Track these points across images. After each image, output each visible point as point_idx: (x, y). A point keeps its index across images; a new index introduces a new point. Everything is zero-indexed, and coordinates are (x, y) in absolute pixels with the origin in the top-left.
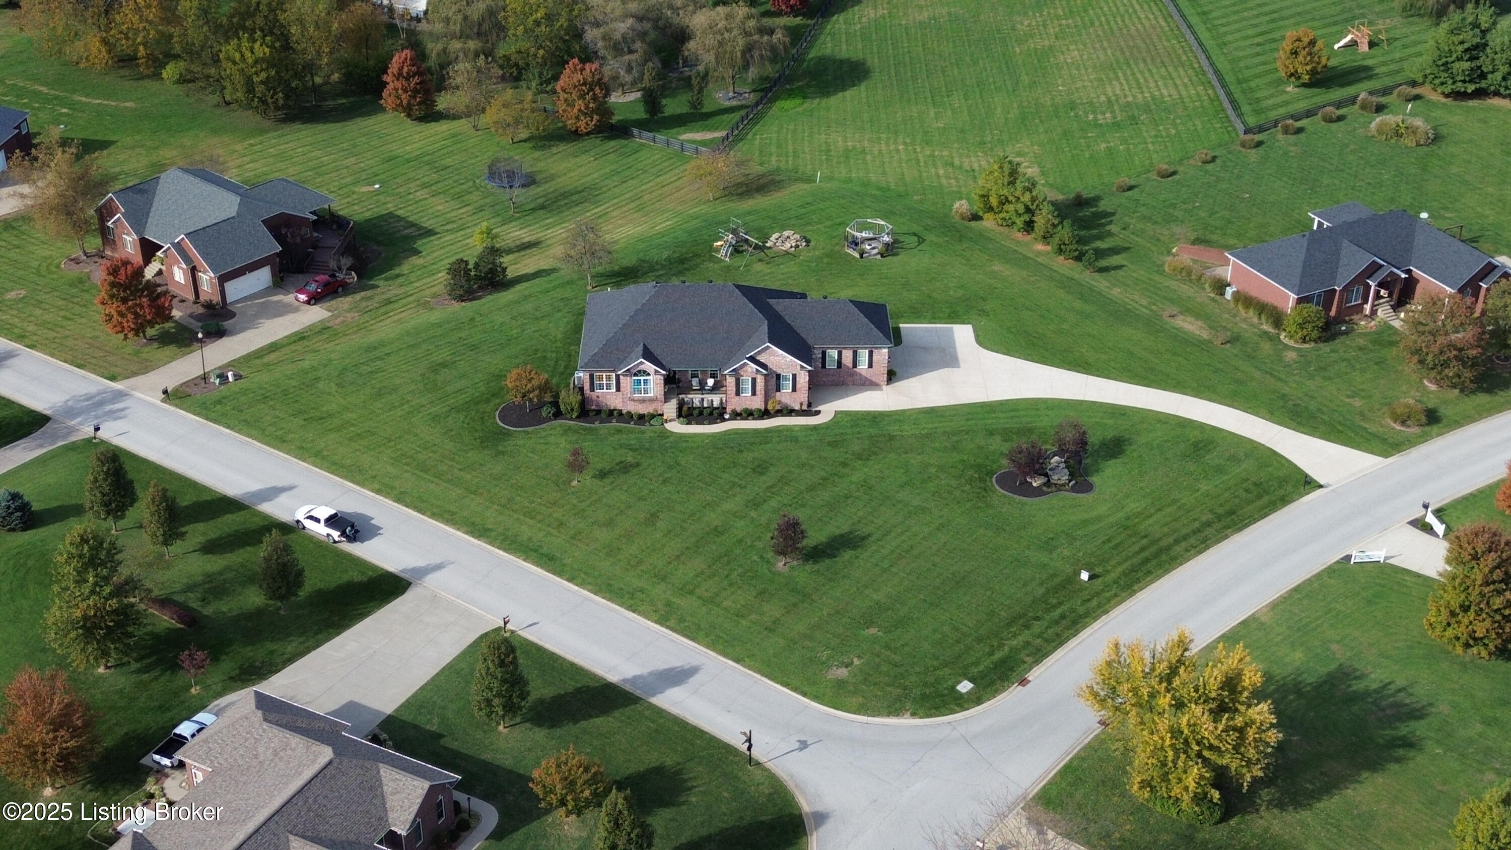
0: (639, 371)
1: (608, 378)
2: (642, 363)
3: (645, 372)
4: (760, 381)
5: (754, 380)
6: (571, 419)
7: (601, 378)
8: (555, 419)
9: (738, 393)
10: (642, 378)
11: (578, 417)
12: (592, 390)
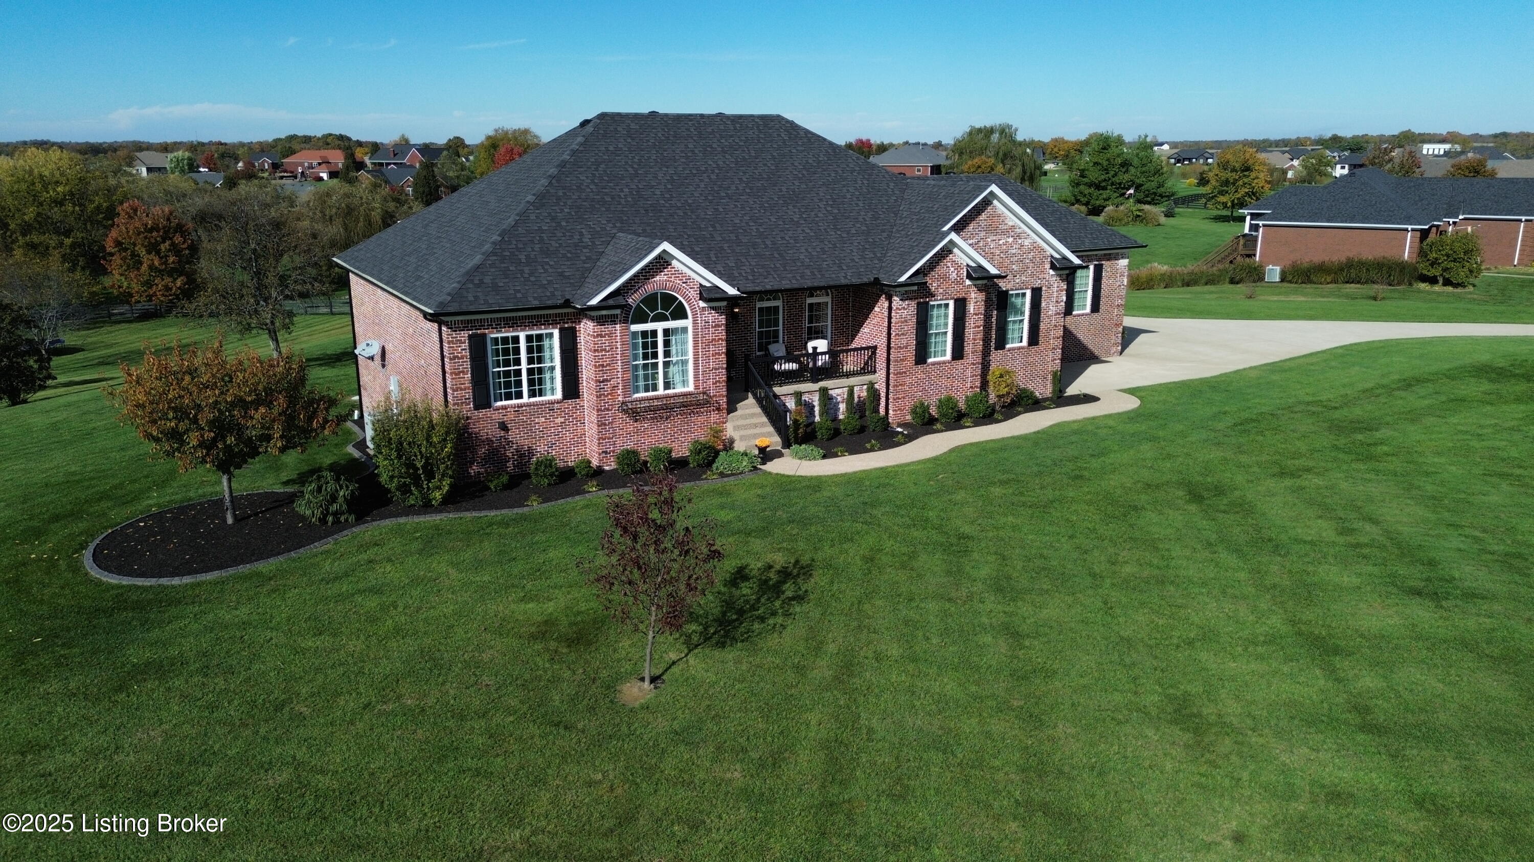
0: (650, 300)
1: (536, 348)
2: (663, 262)
3: (669, 300)
4: (976, 303)
5: (961, 304)
6: (427, 507)
7: (509, 349)
8: (360, 519)
9: (921, 356)
10: (660, 326)
11: (452, 500)
12: (482, 401)
